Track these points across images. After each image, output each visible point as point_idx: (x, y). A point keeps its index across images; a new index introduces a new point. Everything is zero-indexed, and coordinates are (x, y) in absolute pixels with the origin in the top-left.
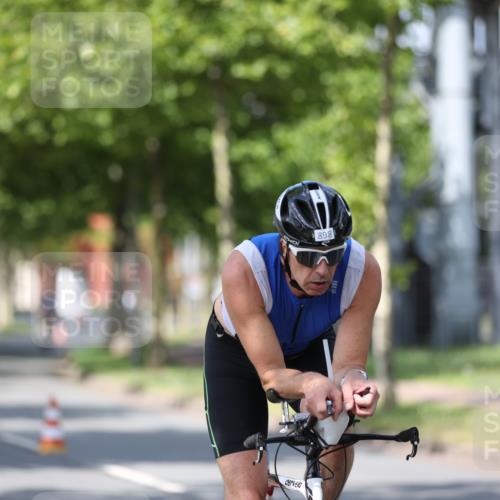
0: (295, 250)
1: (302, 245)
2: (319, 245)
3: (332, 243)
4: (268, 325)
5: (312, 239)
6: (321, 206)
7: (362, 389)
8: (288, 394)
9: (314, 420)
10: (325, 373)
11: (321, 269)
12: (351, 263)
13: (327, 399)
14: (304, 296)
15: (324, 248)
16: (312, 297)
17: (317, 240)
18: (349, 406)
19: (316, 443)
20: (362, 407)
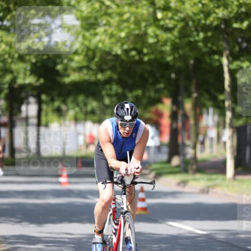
0: (119, 122)
1: (121, 121)
2: (126, 121)
3: (130, 121)
4: (112, 146)
5: (124, 119)
6: (128, 109)
7: (137, 167)
8: (116, 168)
9: (123, 177)
11: (127, 129)
12: (140, 128)
13: (126, 170)
14: (123, 137)
15: (128, 122)
16: (126, 138)
18: (133, 172)
19: (124, 184)
20: (137, 173)
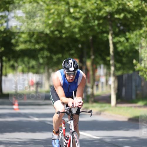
0: (66, 72)
1: (67, 71)
2: (71, 71)
3: (73, 71)
4: (62, 88)
5: (69, 70)
6: (71, 63)
7: (80, 102)
8: (66, 103)
10: (73, 99)
11: (72, 76)
13: (73, 104)
14: (69, 82)
16: (71, 82)
17: (70, 70)
18: (77, 105)
19: (72, 113)
20: (80, 106)
